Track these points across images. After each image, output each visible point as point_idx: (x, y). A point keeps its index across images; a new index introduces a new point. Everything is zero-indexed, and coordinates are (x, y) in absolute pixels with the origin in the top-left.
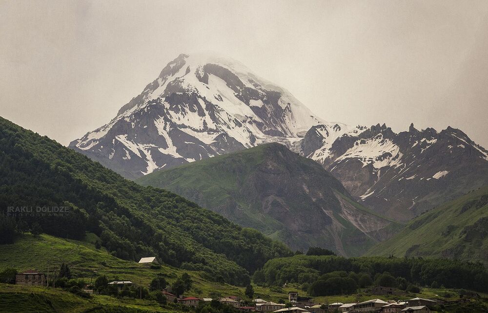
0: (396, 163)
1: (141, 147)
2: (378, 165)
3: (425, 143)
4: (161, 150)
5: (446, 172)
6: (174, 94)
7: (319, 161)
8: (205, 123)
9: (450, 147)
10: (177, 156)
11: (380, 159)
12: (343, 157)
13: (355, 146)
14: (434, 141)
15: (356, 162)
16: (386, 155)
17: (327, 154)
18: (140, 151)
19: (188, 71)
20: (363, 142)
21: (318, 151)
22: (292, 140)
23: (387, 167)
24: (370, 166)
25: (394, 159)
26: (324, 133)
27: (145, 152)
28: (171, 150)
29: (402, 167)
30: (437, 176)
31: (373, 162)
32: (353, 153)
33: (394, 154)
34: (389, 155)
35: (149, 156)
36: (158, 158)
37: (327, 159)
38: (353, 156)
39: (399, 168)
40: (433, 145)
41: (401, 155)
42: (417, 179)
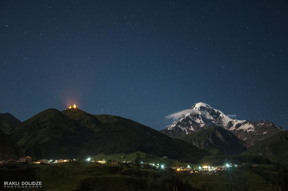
0: (253, 130)
1: (184, 128)
2: (248, 131)
3: (261, 125)
4: (190, 129)
5: (267, 132)
6: (192, 114)
7: (232, 130)
8: (201, 122)
9: (267, 125)
10: (194, 130)
11: (248, 129)
12: (238, 129)
13: (241, 126)
14: (263, 124)
15: (242, 130)
16: (250, 128)
17: (234, 128)
18: (184, 130)
19: (196, 108)
20: (244, 125)
21: (231, 128)
22: (224, 125)
23: (251, 131)
24: (246, 131)
25: (252, 129)
26: (233, 123)
27: (185, 129)
28: (192, 129)
29: (255, 131)
30: (264, 133)
31: (246, 130)
32: (241, 128)
33: (252, 128)
34: (251, 128)
35: (186, 131)
36: (189, 131)
37: (234, 130)
38: (241, 129)
39: (254, 132)
40: (263, 125)
41: (254, 128)
42: (259, 134)
